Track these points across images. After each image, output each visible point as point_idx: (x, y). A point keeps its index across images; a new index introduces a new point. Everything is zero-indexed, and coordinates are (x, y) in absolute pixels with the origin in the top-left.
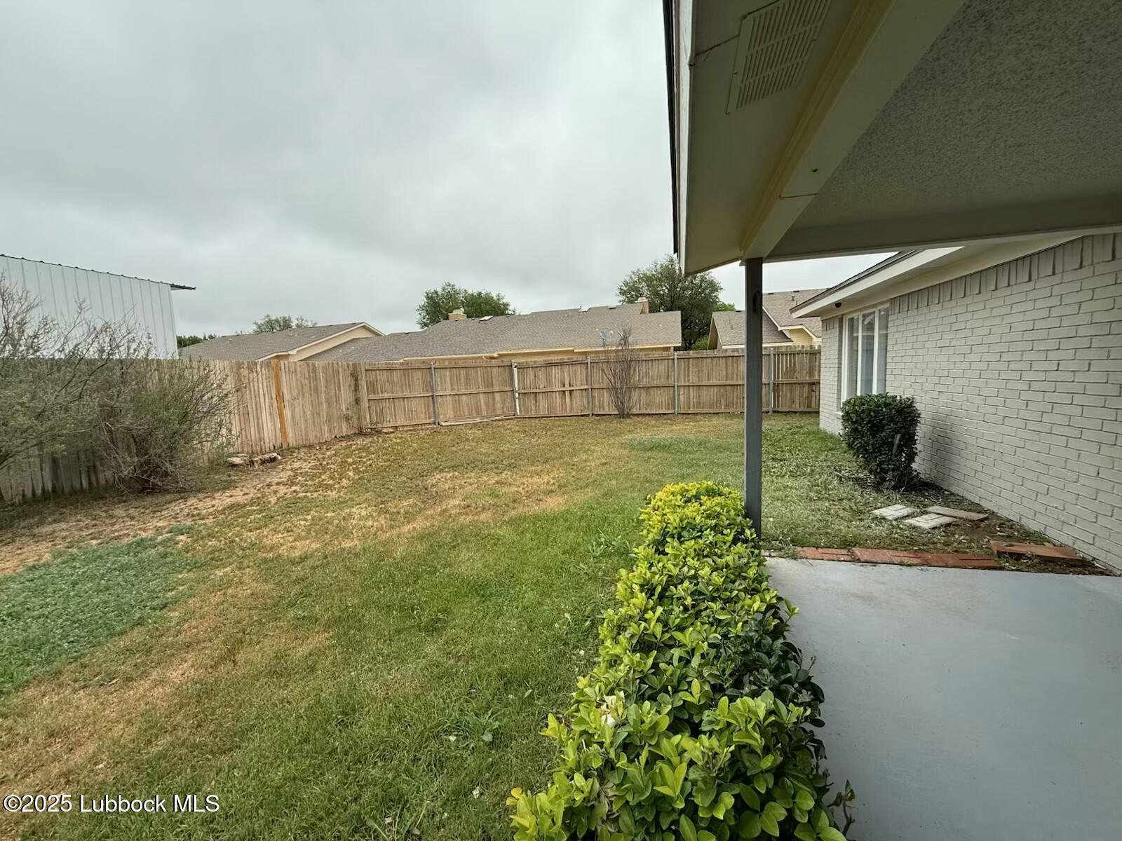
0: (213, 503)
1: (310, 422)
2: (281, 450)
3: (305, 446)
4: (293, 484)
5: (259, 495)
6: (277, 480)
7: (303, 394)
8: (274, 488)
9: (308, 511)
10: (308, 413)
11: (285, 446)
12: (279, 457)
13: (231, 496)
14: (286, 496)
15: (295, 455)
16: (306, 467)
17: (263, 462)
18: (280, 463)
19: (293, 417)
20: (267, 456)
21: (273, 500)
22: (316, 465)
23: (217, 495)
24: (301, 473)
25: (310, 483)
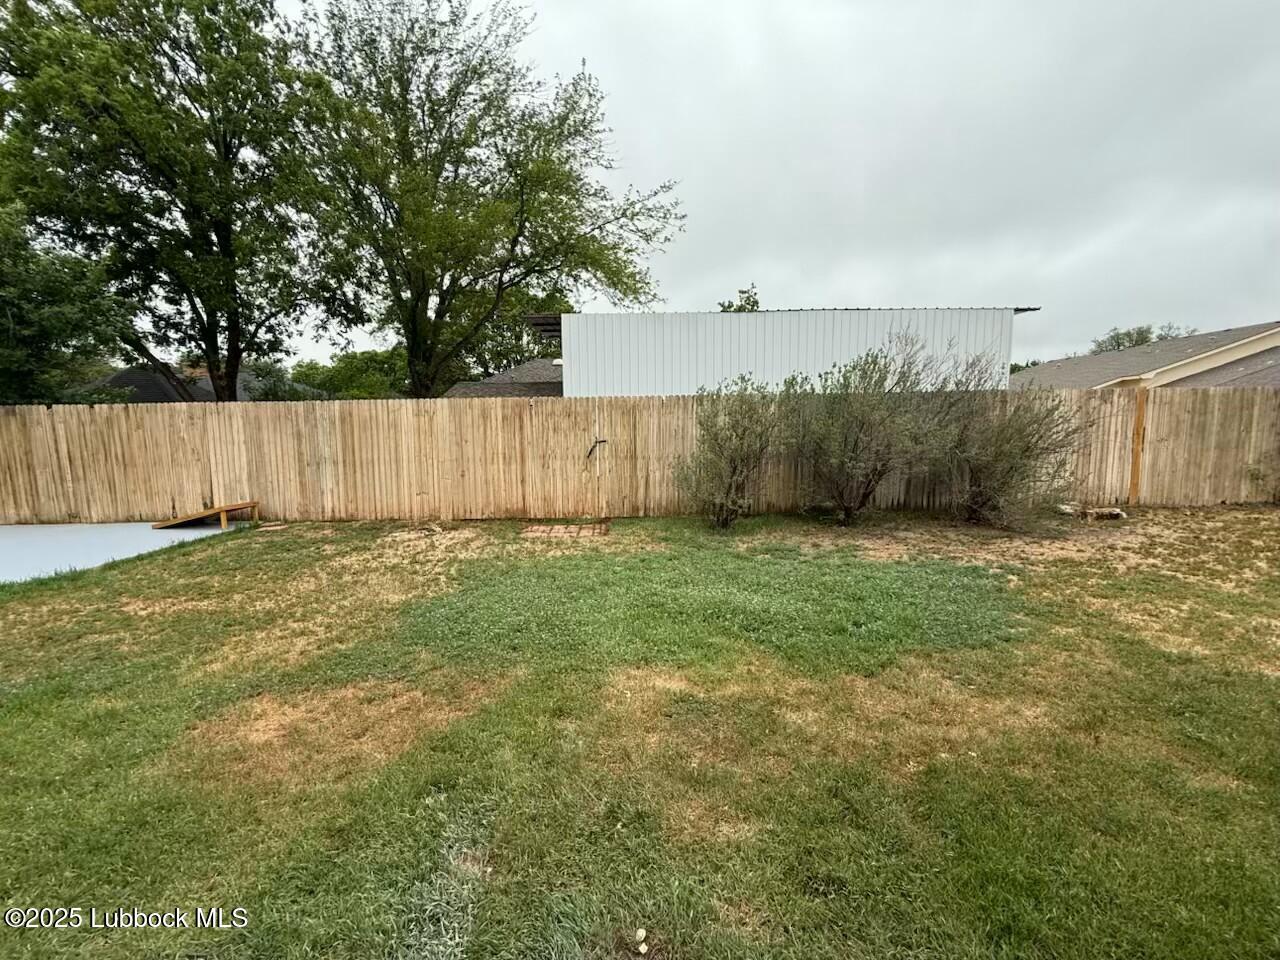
0: (1042, 550)
1: (1179, 475)
2: (1125, 505)
3: (1164, 507)
4: (1148, 554)
5: (1099, 557)
6: (1123, 544)
7: (1177, 435)
8: (1120, 552)
9: (1183, 599)
10: (1181, 462)
11: (1132, 502)
12: (1124, 515)
13: (1062, 549)
14: (1141, 568)
15: (1150, 516)
16: (1171, 536)
17: (1100, 517)
18: (1125, 523)
19: (1154, 464)
20: (1106, 511)
21: (1122, 568)
22: (1188, 538)
23: (1046, 543)
24: (1162, 543)
25: (1178, 559)
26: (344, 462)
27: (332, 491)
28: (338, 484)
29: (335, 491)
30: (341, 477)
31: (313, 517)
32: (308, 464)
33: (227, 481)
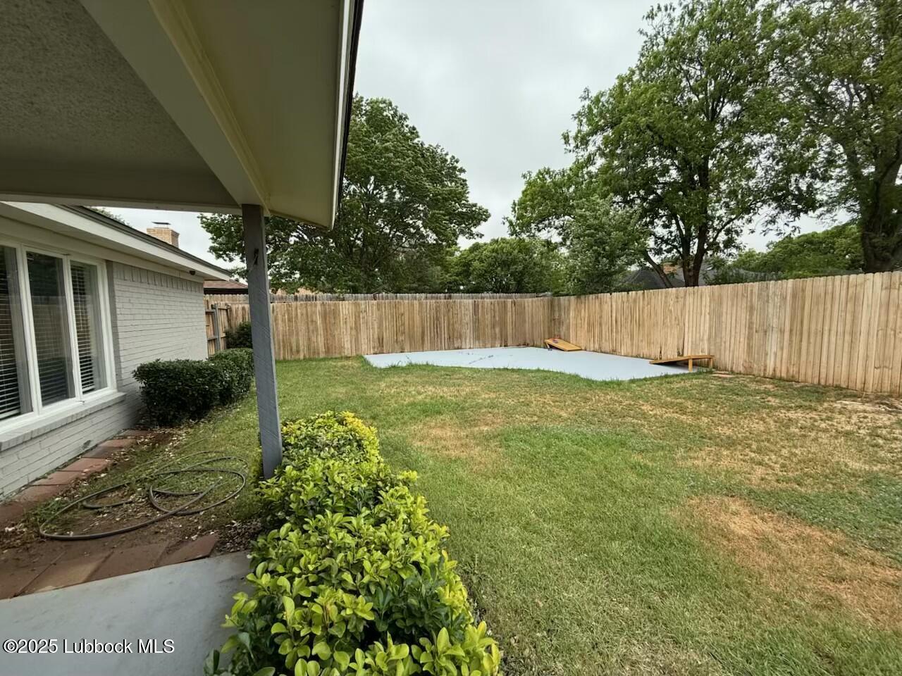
26: (791, 331)
27: (776, 354)
28: (782, 349)
29: (779, 354)
30: (786, 344)
31: (756, 373)
32: (757, 332)
33: (694, 340)
